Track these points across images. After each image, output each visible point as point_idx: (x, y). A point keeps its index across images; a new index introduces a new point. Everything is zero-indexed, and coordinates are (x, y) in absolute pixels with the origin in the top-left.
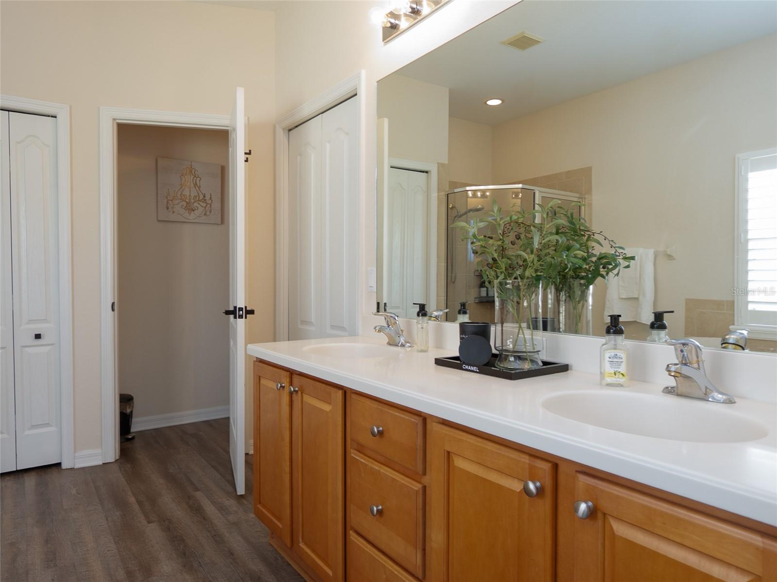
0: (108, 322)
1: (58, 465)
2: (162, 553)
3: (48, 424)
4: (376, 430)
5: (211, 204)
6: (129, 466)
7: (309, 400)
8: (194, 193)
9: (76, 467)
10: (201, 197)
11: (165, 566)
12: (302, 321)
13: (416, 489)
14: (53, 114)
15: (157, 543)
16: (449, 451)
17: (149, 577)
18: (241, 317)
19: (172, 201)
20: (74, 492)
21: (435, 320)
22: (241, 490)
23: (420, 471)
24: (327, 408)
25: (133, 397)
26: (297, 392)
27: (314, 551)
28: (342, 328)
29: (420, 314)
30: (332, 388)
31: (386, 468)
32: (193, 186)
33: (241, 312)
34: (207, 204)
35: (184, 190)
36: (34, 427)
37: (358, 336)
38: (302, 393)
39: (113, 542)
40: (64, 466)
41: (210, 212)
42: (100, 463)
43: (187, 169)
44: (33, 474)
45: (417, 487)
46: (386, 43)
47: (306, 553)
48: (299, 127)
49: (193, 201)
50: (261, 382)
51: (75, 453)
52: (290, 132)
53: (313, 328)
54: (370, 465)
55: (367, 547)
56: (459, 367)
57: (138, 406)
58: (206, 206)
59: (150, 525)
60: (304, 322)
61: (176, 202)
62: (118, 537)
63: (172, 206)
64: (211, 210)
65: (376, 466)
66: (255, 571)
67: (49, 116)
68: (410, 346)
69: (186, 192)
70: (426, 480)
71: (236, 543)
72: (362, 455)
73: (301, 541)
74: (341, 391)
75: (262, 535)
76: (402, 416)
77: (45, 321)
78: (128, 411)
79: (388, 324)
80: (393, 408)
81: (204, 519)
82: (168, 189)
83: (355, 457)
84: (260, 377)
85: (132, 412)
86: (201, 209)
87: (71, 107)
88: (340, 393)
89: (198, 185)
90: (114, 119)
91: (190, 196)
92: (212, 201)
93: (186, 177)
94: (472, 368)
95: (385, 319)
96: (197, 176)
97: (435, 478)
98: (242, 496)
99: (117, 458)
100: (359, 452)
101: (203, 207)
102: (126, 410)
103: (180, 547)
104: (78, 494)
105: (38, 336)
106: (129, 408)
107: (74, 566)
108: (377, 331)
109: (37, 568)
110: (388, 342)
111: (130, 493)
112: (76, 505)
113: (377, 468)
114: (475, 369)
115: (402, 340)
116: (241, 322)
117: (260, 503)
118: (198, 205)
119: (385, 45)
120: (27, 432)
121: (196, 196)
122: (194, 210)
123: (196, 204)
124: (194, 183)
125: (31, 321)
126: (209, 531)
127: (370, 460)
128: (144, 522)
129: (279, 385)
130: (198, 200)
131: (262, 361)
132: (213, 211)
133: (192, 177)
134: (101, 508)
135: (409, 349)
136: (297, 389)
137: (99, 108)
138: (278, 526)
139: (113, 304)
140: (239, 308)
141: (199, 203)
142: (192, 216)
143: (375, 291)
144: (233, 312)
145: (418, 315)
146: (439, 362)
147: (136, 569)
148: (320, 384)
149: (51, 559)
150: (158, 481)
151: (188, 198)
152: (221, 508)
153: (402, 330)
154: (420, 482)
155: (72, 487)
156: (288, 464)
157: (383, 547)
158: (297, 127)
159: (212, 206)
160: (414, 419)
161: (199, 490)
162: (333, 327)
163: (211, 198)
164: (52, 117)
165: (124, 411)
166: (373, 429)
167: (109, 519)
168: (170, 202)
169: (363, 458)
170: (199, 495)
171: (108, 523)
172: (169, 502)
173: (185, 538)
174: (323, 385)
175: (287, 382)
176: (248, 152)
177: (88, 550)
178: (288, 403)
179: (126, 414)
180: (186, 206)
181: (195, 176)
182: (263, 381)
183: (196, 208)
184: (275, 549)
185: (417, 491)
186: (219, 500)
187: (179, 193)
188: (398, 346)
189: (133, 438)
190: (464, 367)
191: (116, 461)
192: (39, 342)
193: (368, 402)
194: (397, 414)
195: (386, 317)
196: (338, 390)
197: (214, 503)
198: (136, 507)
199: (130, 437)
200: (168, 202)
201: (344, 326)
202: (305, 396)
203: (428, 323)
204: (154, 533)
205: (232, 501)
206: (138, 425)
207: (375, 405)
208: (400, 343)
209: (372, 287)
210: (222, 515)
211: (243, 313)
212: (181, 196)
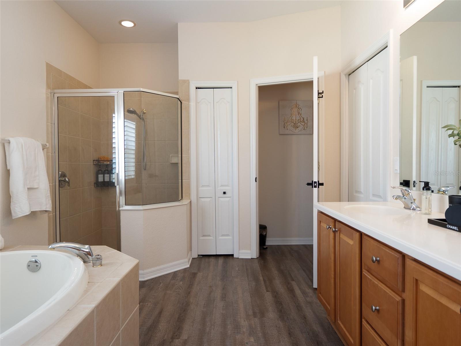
0: (253, 187)
1: (232, 255)
2: (270, 308)
3: (228, 235)
4: (374, 259)
5: (307, 123)
6: (263, 261)
7: (343, 237)
8: (298, 118)
9: (240, 257)
10: (302, 119)
11: (271, 315)
12: (356, 191)
13: (398, 300)
14: (231, 87)
15: (269, 302)
16: (417, 279)
17: (263, 317)
18: (315, 187)
19: (286, 123)
20: (237, 269)
21: (442, 193)
22: (315, 285)
23: (401, 289)
24: (351, 242)
25: (266, 227)
26: (337, 231)
27: (345, 327)
28: (379, 196)
29: (425, 189)
30: (354, 231)
31: (381, 284)
32: (297, 114)
33: (316, 184)
34: (305, 123)
35: (292, 117)
36: (223, 235)
37: (388, 201)
38: (340, 233)
39: (250, 296)
40: (235, 256)
41: (307, 128)
42: (250, 258)
43: (295, 105)
44: (222, 257)
45: (398, 299)
46: (406, 8)
47: (341, 326)
48: (354, 72)
49: (297, 122)
50: (321, 224)
51: (239, 250)
52: (349, 76)
53: (362, 196)
54: (373, 280)
55: (371, 331)
56: (444, 226)
57: (269, 231)
58: (305, 124)
59: (267, 292)
60: (357, 192)
61: (289, 124)
62: (252, 294)
63: (287, 126)
64: (307, 126)
65: (376, 282)
66: (316, 330)
67: (229, 88)
68: (420, 210)
69: (294, 118)
70: (404, 295)
71: (309, 313)
72: (369, 274)
73: (339, 319)
74: (358, 233)
75: (323, 312)
76: (390, 252)
77: (227, 186)
78: (264, 234)
79: (403, 195)
80: (385, 247)
81: (294, 296)
82: (285, 117)
83: (365, 274)
84: (320, 221)
85: (266, 234)
86: (302, 127)
87: (238, 82)
88: (358, 234)
89: (300, 113)
90: (257, 85)
91: (296, 119)
92: (308, 121)
93: (294, 109)
94: (454, 228)
95: (401, 191)
96: (300, 108)
97: (408, 295)
98: (316, 289)
99: (258, 257)
100: (368, 271)
101: (302, 125)
102: (263, 233)
103: (279, 307)
104: (239, 270)
105: (224, 193)
106: (265, 232)
107: (232, 303)
108: (394, 198)
109: (218, 299)
110: (404, 207)
111: (261, 275)
112: (237, 275)
113: (376, 283)
114: (455, 228)
115: (414, 206)
116: (315, 190)
117: (320, 293)
118: (300, 124)
119: (405, 10)
120: (220, 238)
121: (299, 120)
122: (298, 128)
123: (299, 124)
124: (298, 112)
125: (222, 186)
126: (295, 303)
127: (373, 277)
128: (265, 291)
129: (328, 227)
130: (300, 122)
131: (322, 213)
132: (308, 127)
133: (297, 109)
134: (247, 279)
135: (419, 212)
136: (337, 230)
137: (250, 80)
138: (328, 309)
139: (256, 178)
140: (314, 182)
141: (300, 123)
142: (297, 131)
143: (399, 173)
144: (311, 184)
145: (423, 189)
146: (430, 221)
147: (258, 312)
148: (348, 228)
149: (224, 297)
150: (275, 272)
151: (295, 121)
152: (304, 293)
153: (414, 199)
154: (401, 296)
155: (237, 267)
156: (333, 273)
157: (379, 333)
158: (353, 72)
159: (308, 124)
160: (396, 255)
161: (294, 281)
162: (374, 195)
163: (307, 120)
164: (230, 88)
165: (262, 234)
166: (373, 258)
167: (250, 285)
168: (286, 124)
169: (370, 276)
170: (294, 283)
171: (249, 287)
172: (278, 283)
173: (283, 303)
174: (350, 229)
175: (332, 225)
176: (322, 92)
177: (239, 297)
178: (333, 237)
179: (263, 235)
180: (294, 125)
181: (299, 109)
182: (322, 224)
183: (299, 126)
184: (329, 322)
185: (398, 301)
186: (303, 288)
187: (290, 119)
188: (411, 209)
189: (267, 248)
190: (448, 226)
191: (257, 258)
192: (225, 195)
193: (372, 241)
194: (388, 250)
195: (402, 190)
196: (356, 232)
197: (300, 289)
198: (262, 282)
199: (265, 247)
200: (284, 124)
201: (381, 195)
202: (341, 235)
203: (431, 195)
204: (268, 297)
205: (310, 290)
206: (269, 242)
207: (376, 243)
208: (412, 208)
209: (397, 170)
210: (304, 296)
211: (316, 185)
212: (291, 120)
